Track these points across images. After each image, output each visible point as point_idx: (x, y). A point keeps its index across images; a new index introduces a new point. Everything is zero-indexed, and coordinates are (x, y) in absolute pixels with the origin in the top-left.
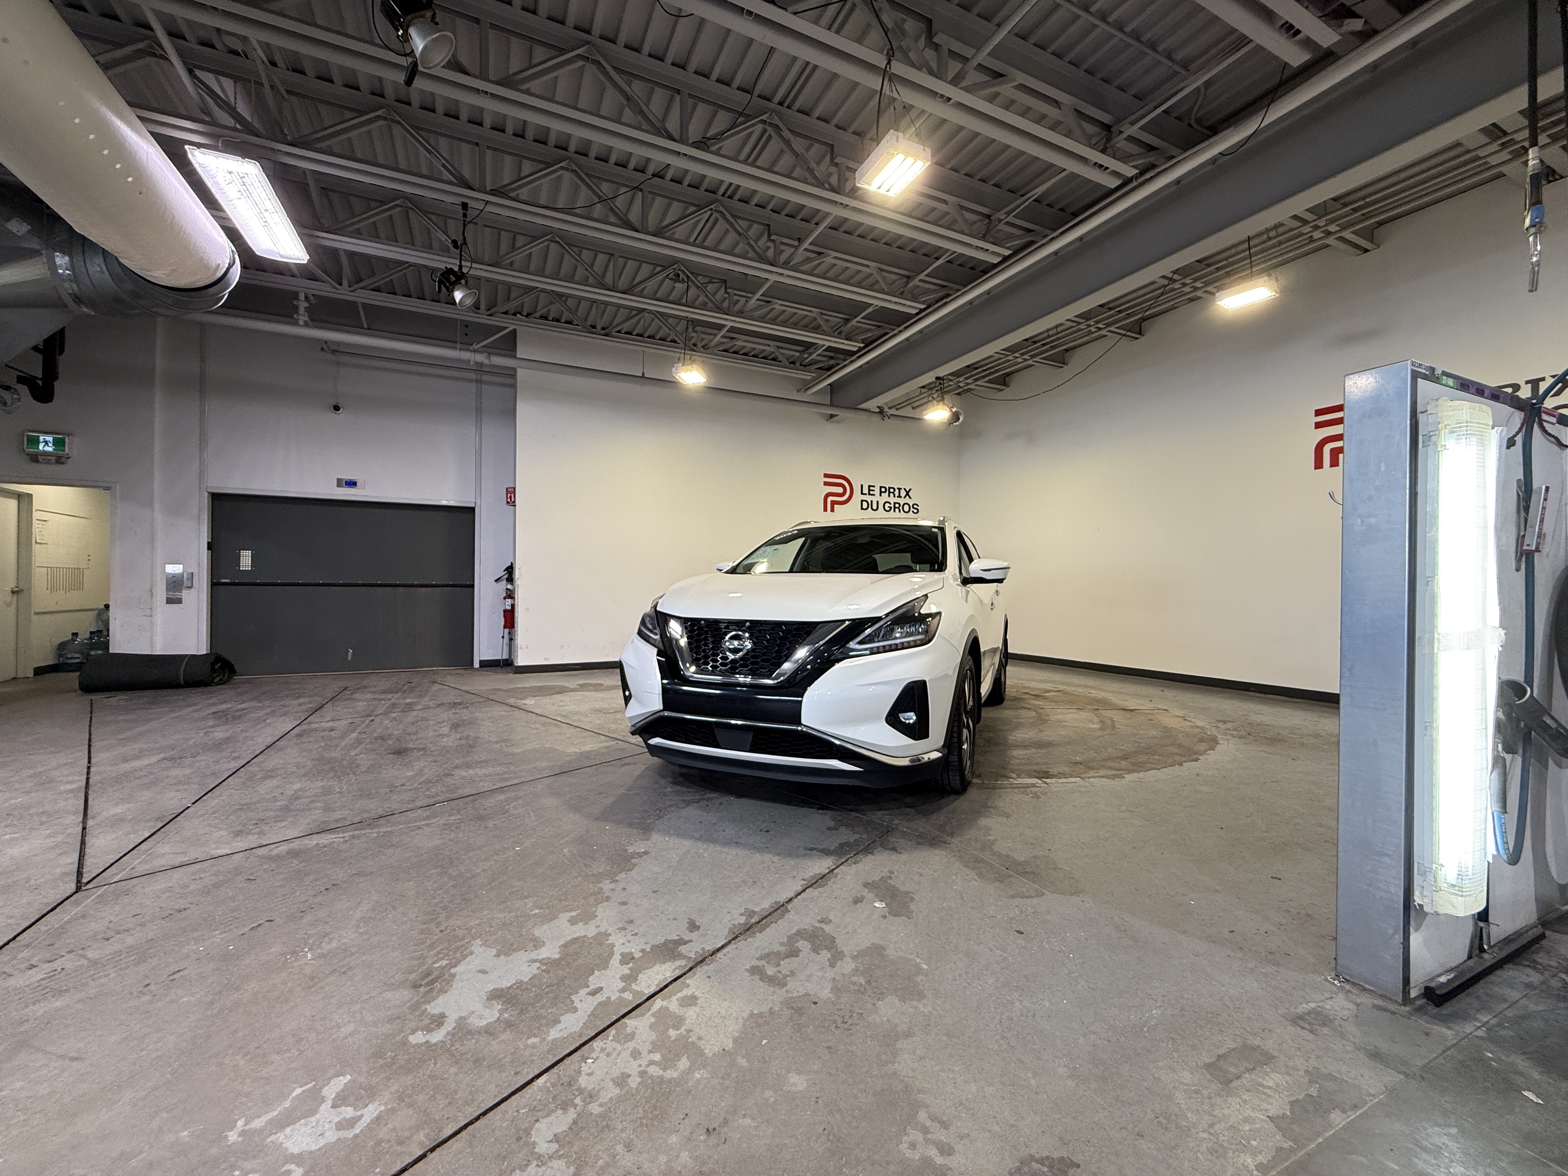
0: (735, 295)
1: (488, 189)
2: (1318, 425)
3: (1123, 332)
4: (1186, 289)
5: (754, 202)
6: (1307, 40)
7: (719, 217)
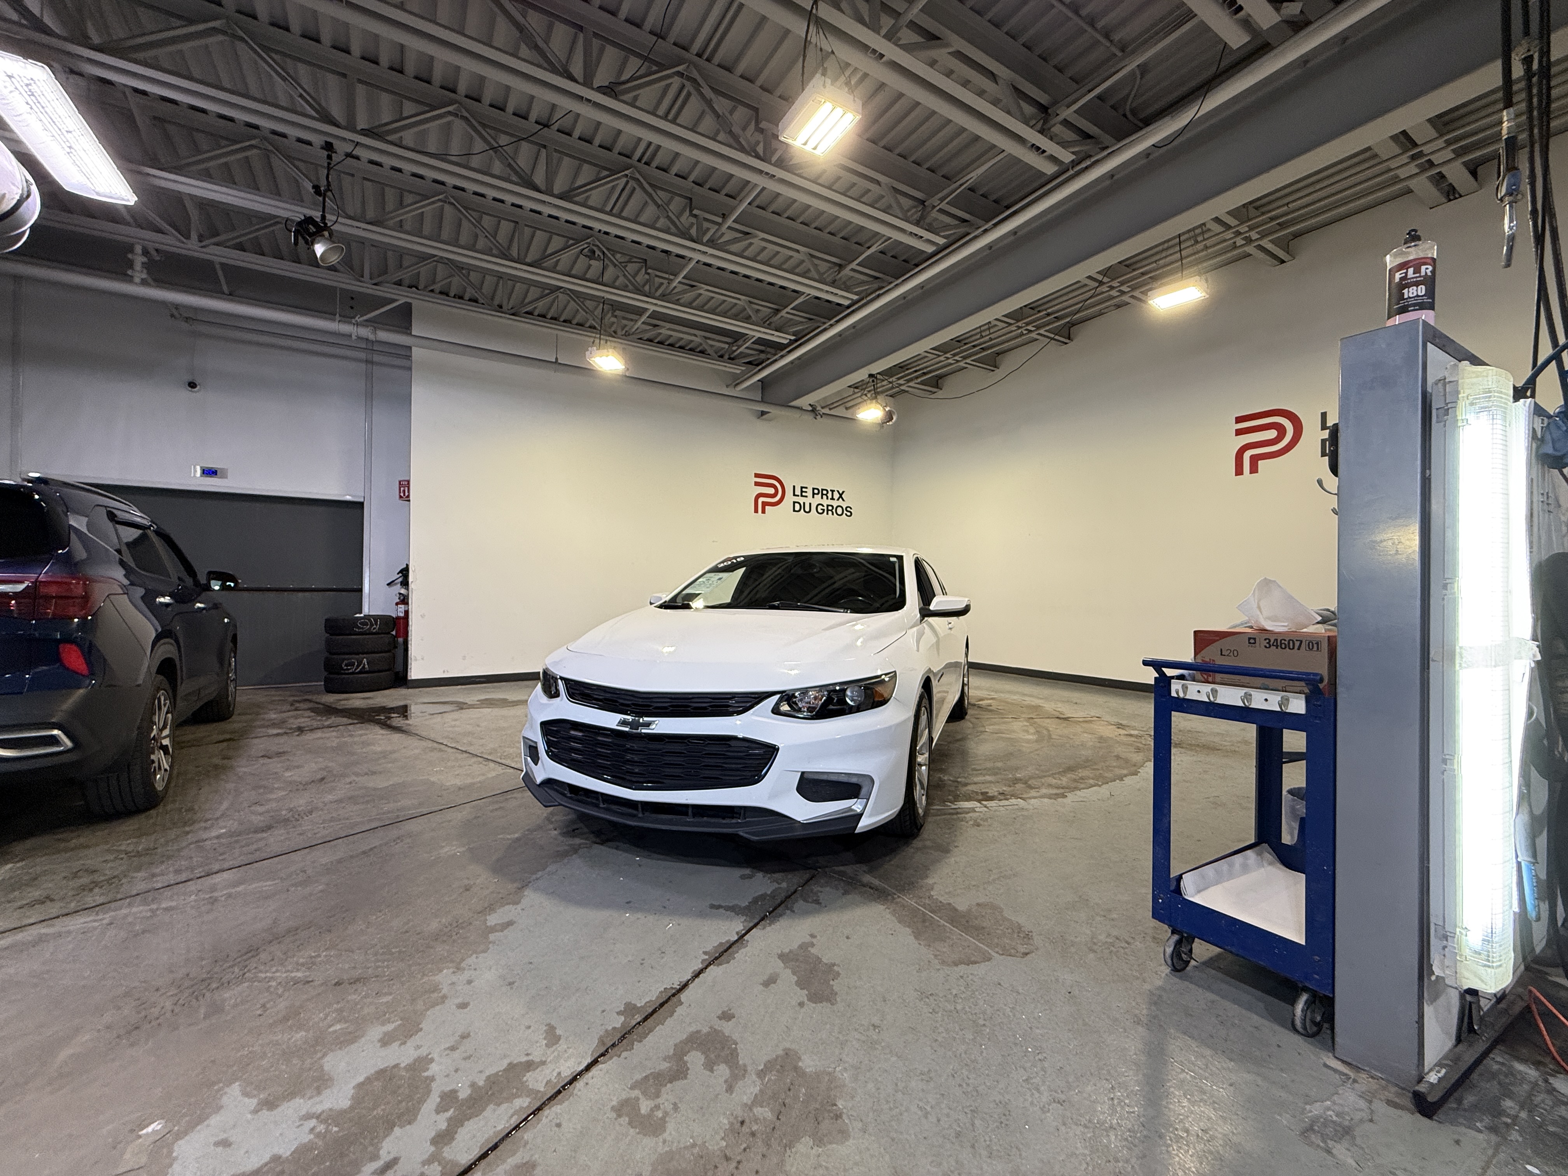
0: (657, 276)
1: (359, 128)
2: (1239, 432)
3: (1052, 336)
4: (1114, 293)
5: (674, 170)
6: (1249, 19)
7: (636, 186)
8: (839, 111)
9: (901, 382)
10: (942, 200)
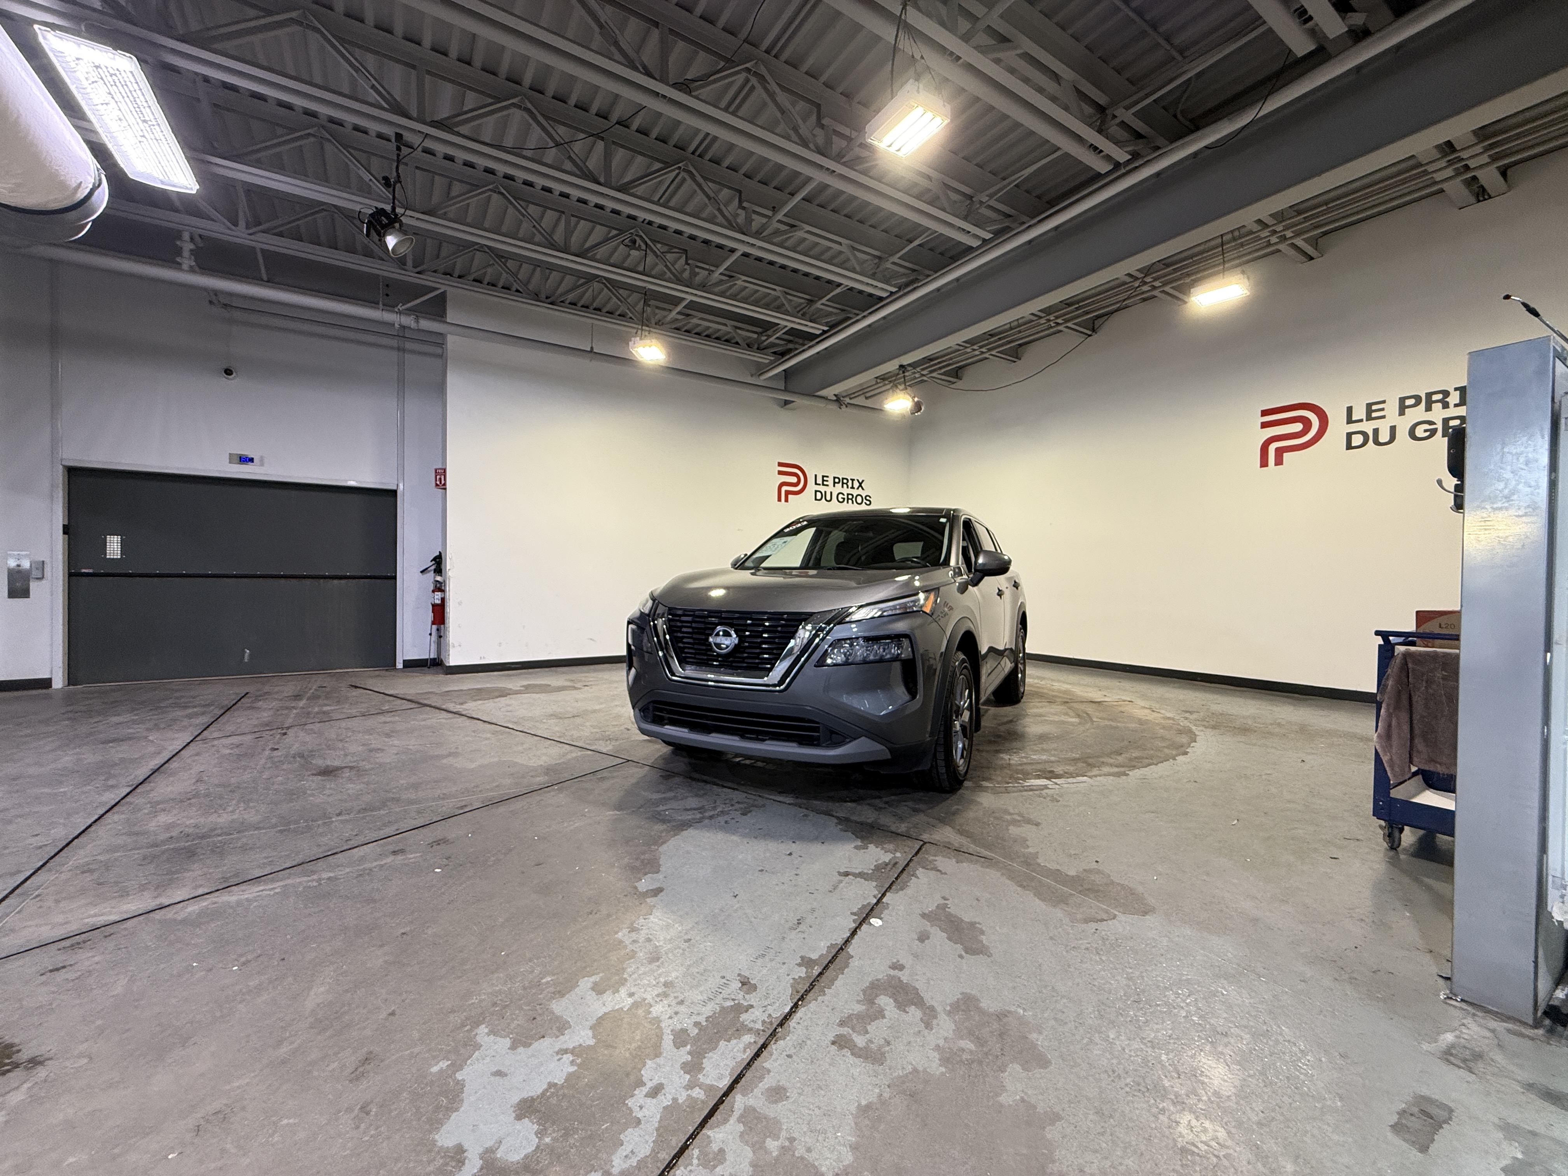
0: (697, 267)
1: (428, 120)
2: (1264, 425)
3: (1080, 329)
4: (1146, 288)
5: (726, 163)
6: (1316, 28)
7: (687, 177)
8: (929, 115)
9: (924, 372)
10: (991, 196)
